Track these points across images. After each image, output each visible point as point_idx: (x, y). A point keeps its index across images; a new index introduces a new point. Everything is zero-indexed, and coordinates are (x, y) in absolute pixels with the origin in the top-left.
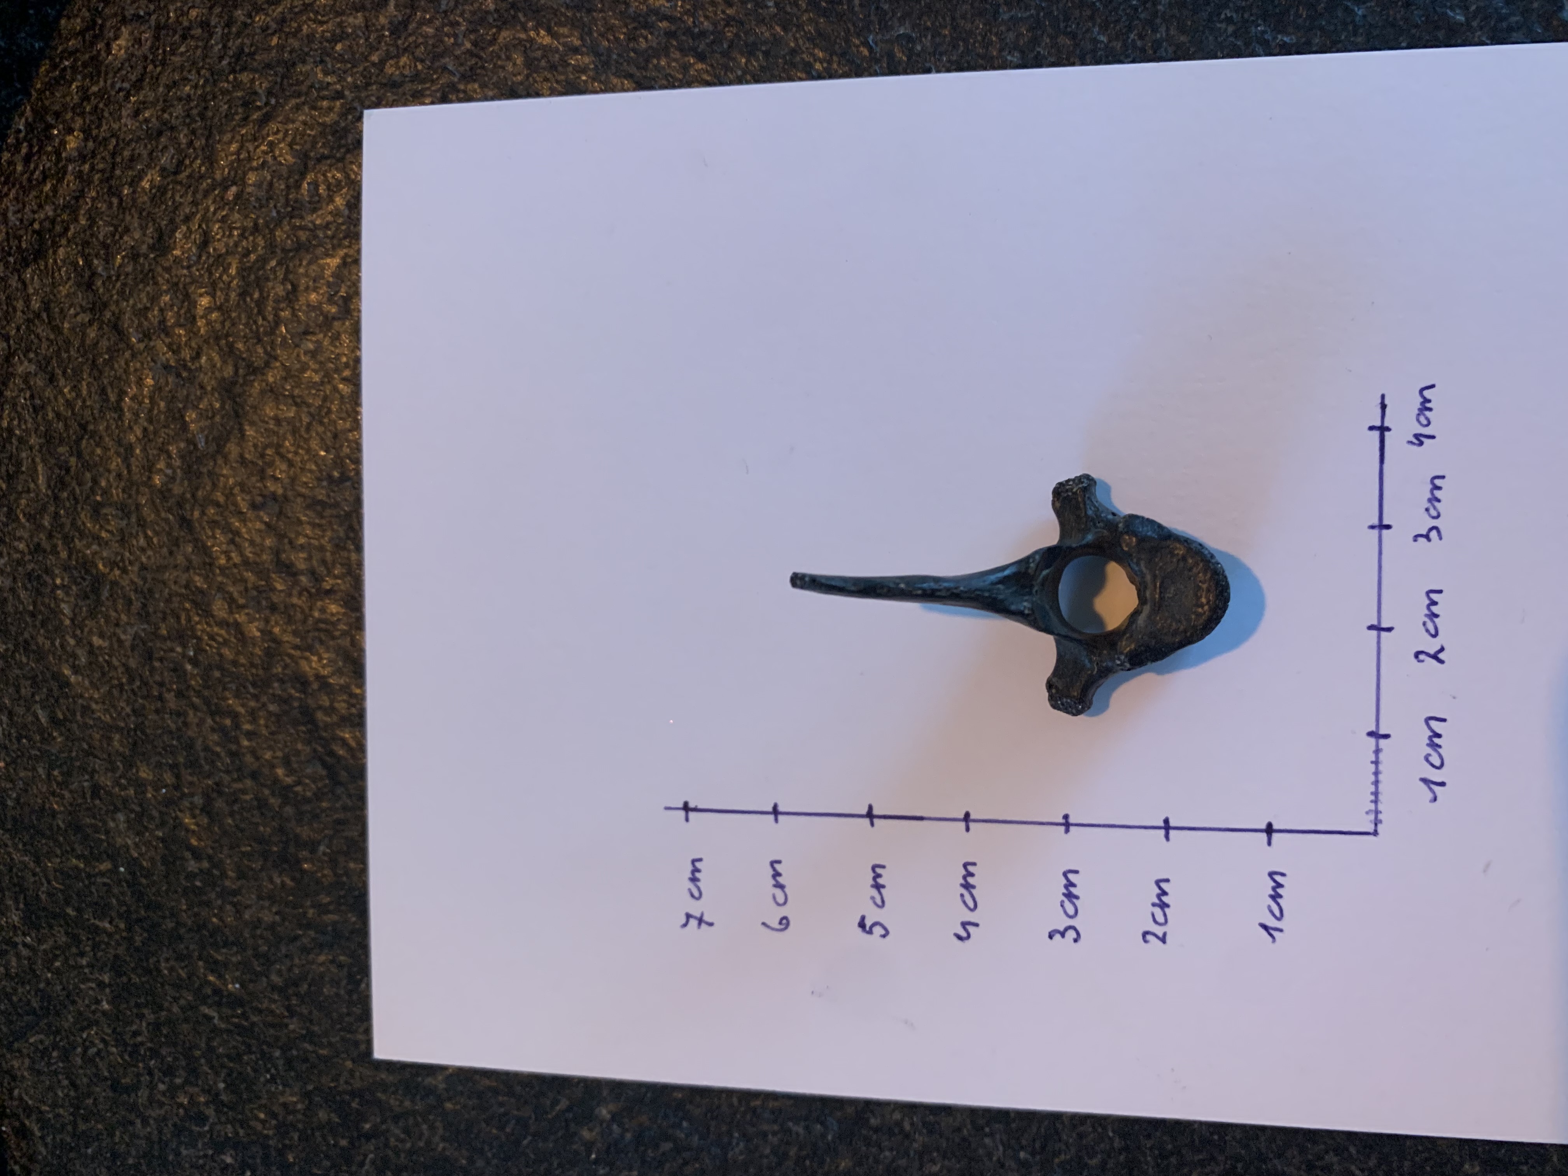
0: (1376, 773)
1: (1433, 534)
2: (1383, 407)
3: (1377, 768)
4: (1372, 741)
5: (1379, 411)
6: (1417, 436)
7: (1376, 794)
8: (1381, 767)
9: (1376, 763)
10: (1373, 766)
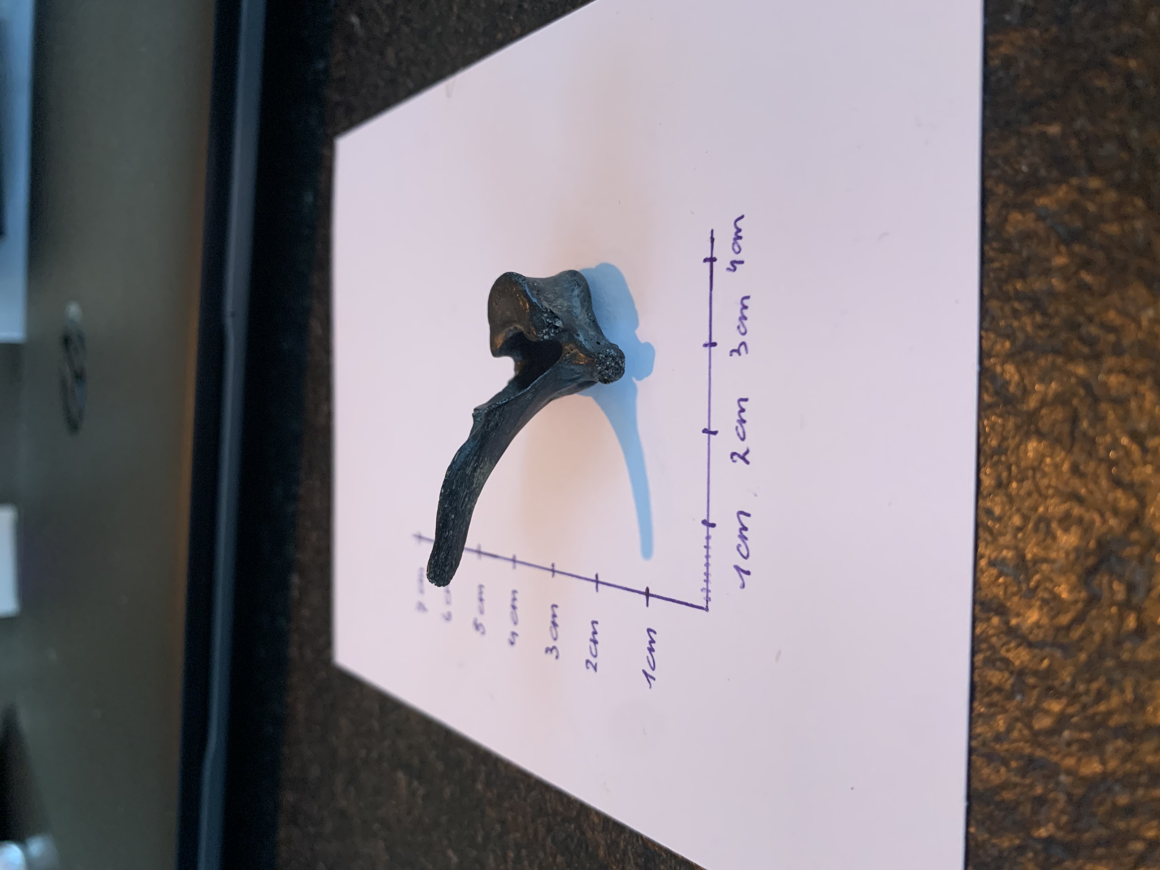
0: (707, 557)
1: (742, 348)
2: (712, 240)
3: (708, 552)
4: (705, 528)
5: (710, 244)
6: (733, 263)
7: (707, 574)
8: (711, 552)
9: (707, 547)
10: (705, 550)
